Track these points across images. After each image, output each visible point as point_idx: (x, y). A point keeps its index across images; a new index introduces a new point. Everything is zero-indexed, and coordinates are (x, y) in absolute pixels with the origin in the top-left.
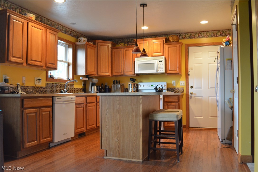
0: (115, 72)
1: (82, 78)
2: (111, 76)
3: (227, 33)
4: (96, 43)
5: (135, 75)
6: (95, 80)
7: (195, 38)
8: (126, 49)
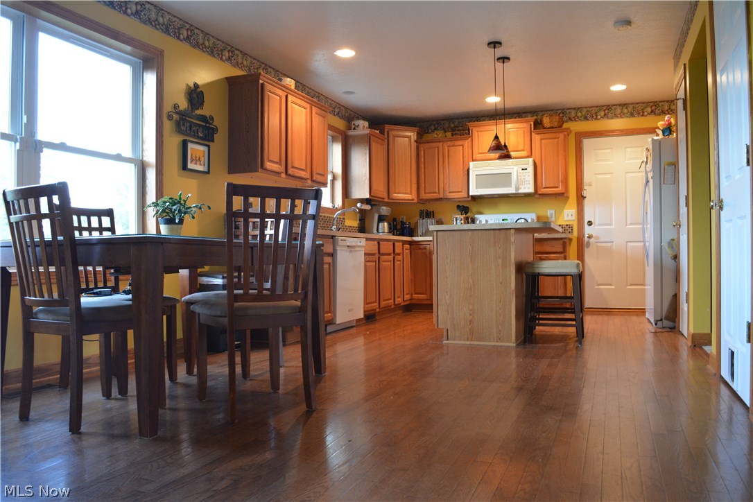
0: (425, 193)
1: (361, 206)
2: (416, 200)
3: (666, 107)
4: (386, 130)
5: (470, 199)
6: (385, 210)
7: (596, 119)
8: (449, 143)
